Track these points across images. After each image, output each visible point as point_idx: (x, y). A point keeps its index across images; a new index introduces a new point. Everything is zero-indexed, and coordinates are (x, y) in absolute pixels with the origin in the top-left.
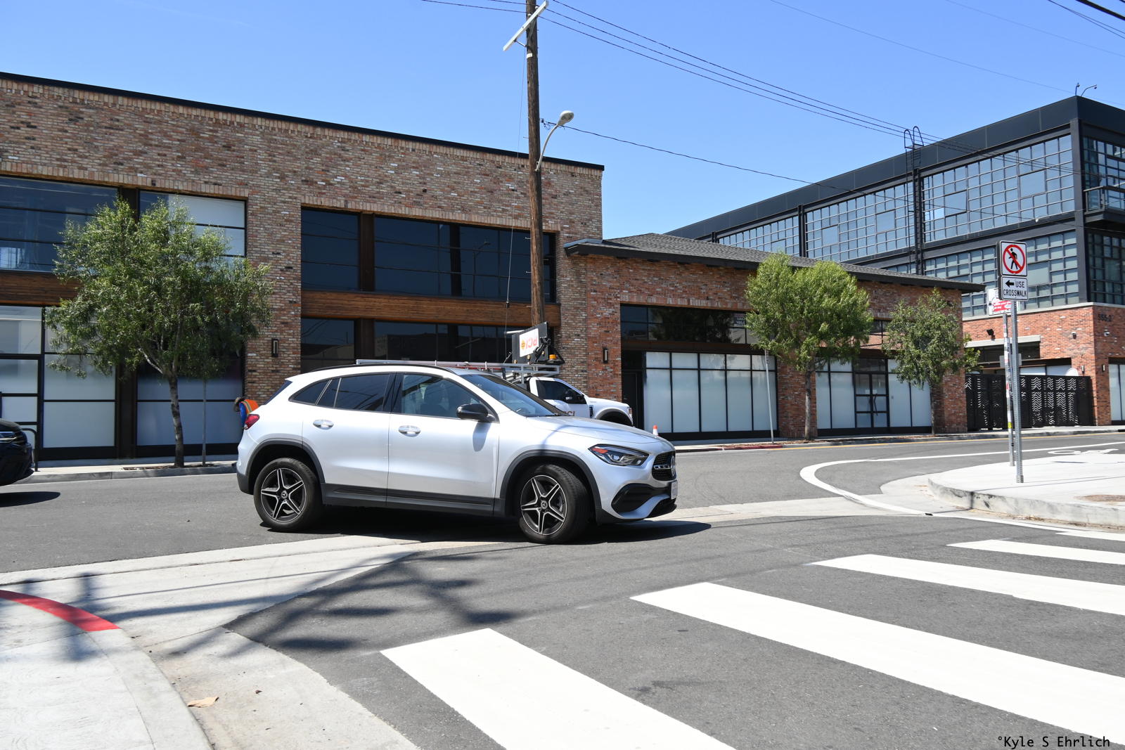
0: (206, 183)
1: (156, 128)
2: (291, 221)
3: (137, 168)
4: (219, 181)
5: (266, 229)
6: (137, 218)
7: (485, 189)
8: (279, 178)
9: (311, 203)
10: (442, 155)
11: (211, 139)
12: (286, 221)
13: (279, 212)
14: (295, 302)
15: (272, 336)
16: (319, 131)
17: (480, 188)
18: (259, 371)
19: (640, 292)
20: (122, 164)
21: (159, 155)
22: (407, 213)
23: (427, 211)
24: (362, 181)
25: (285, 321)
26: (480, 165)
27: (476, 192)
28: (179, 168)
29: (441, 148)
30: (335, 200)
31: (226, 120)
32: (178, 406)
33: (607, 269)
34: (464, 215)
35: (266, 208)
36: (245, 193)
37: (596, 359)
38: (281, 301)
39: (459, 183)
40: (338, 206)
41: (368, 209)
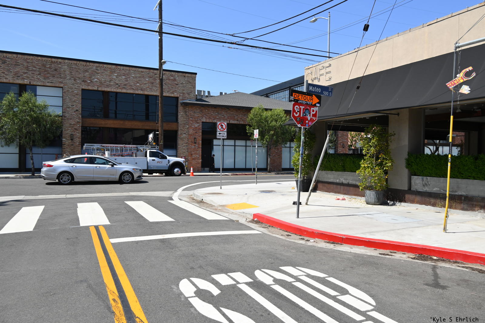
0: (48, 82)
1: (31, 65)
2: (78, 95)
3: (25, 78)
4: (52, 82)
7: (150, 82)
8: (73, 80)
9: (85, 88)
10: (133, 70)
11: (50, 68)
12: (76, 94)
13: (74, 92)
14: (79, 122)
15: (71, 133)
16: (88, 63)
17: (149, 82)
18: (67, 145)
19: (210, 118)
20: (19, 77)
21: (32, 73)
22: (120, 91)
23: (128, 90)
24: (104, 80)
25: (76, 128)
26: (148, 74)
27: (147, 84)
28: (39, 78)
29: (134, 68)
30: (94, 87)
31: (55, 61)
33: (197, 110)
34: (142, 92)
35: (69, 90)
36: (62, 85)
37: (191, 142)
38: (74, 121)
39: (140, 80)
40: (95, 89)
41: (106, 90)
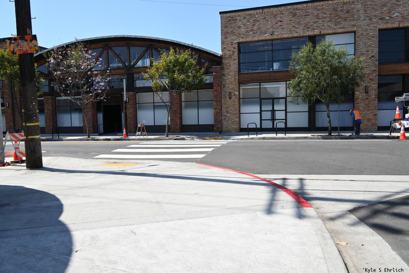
1: (321, 12)
2: (374, 37)
3: (315, 28)
4: (344, 27)
5: (363, 42)
6: (314, 47)
8: (369, 20)
11: (341, 11)
12: (372, 37)
13: (369, 34)
14: (375, 70)
15: (365, 85)
18: (360, 99)
20: (310, 28)
21: (322, 21)
25: (371, 78)
28: (330, 25)
30: (394, 25)
32: (329, 114)
35: (363, 33)
36: (355, 29)
38: (369, 70)
